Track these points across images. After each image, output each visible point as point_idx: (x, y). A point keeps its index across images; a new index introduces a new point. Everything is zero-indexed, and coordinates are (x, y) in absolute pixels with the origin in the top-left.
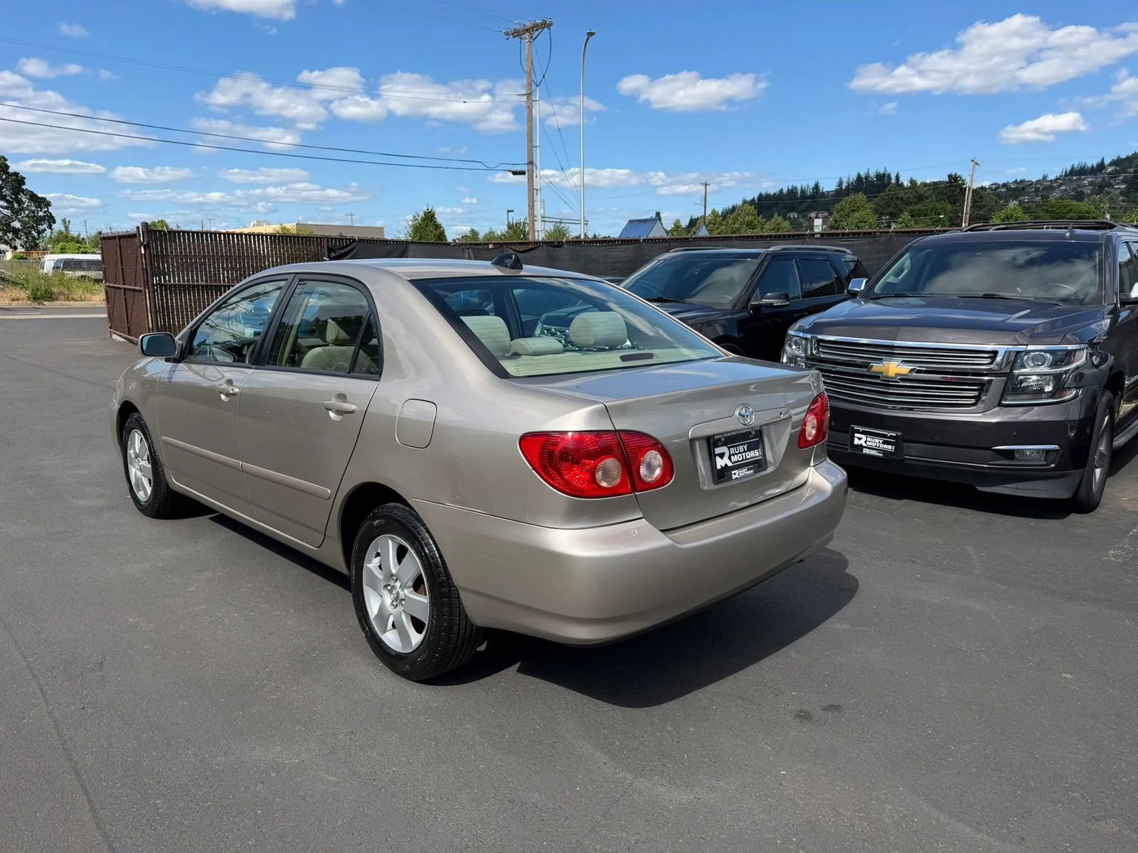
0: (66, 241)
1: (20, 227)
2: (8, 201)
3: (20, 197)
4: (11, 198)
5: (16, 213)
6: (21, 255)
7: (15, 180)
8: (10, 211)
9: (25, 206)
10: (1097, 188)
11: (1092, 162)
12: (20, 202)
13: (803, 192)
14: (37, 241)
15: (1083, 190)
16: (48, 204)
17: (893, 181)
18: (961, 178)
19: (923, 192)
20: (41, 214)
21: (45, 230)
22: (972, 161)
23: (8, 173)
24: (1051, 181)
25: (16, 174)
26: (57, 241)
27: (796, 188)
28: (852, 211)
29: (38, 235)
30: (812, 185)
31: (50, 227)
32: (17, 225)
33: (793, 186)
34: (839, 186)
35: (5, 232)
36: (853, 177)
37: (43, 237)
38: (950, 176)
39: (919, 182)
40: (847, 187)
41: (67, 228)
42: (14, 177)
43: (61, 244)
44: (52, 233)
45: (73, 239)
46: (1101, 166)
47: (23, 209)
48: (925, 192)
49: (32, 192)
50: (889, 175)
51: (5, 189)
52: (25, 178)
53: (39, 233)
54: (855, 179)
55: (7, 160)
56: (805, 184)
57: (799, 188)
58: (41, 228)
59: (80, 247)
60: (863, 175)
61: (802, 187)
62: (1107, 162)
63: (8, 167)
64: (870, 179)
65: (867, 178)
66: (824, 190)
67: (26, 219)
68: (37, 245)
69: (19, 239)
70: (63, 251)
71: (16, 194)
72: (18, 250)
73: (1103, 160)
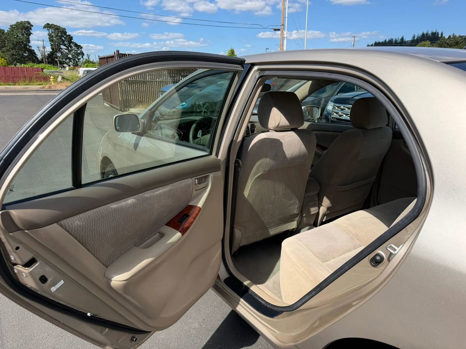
0: (88, 63)
1: (71, 57)
2: (67, 47)
3: (71, 45)
4: (68, 45)
5: (70, 51)
6: (72, 68)
7: (69, 38)
8: (67, 51)
9: (73, 48)
12: (71, 47)
13: (396, 41)
14: (78, 63)
16: (81, 48)
17: (440, 36)
19: (458, 40)
20: (79, 52)
21: (80, 58)
23: (66, 35)
25: (69, 35)
26: (85, 63)
27: (393, 39)
29: (78, 60)
30: (400, 38)
31: (82, 57)
32: (70, 56)
33: (391, 38)
34: (413, 38)
35: (66, 59)
36: (420, 34)
37: (80, 61)
39: (457, 36)
40: (417, 39)
41: (89, 58)
42: (69, 37)
43: (86, 64)
44: (83, 60)
45: (91, 62)
47: (72, 50)
48: (460, 40)
49: (76, 43)
50: (438, 33)
51: (65, 42)
52: (73, 37)
53: (78, 59)
54: (421, 35)
55: (66, 30)
56: (397, 38)
58: (79, 57)
59: (93, 65)
60: (425, 33)
63: (66, 32)
64: (428, 35)
65: (427, 34)
66: (406, 40)
67: (74, 54)
68: (78, 64)
69: (71, 62)
70: (87, 67)
71: (70, 43)
72: (71, 67)
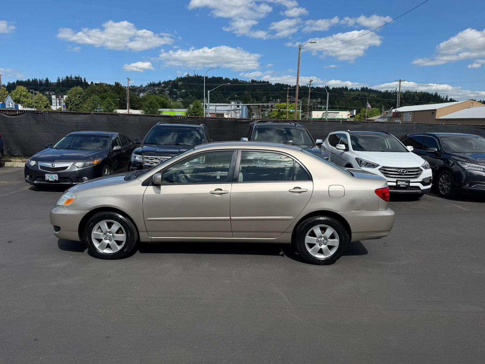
10: (160, 91)
11: (157, 82)
15: (156, 92)
17: (84, 81)
18: (120, 84)
22: (127, 78)
24: (144, 87)
28: (76, 94)
30: (45, 79)
34: (58, 81)
36: (64, 77)
38: (116, 83)
40: (62, 81)
46: (160, 83)
50: (81, 78)
54: (66, 78)
56: (41, 79)
57: (38, 80)
60: (69, 77)
61: (39, 80)
62: (161, 82)
64: (72, 79)
66: (51, 82)
73: (160, 81)
